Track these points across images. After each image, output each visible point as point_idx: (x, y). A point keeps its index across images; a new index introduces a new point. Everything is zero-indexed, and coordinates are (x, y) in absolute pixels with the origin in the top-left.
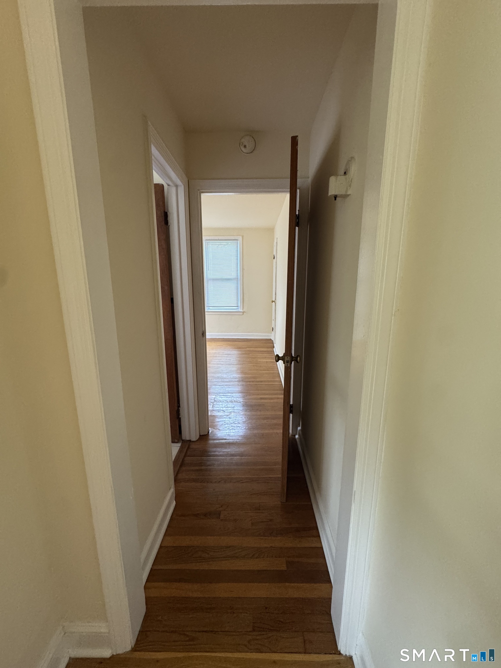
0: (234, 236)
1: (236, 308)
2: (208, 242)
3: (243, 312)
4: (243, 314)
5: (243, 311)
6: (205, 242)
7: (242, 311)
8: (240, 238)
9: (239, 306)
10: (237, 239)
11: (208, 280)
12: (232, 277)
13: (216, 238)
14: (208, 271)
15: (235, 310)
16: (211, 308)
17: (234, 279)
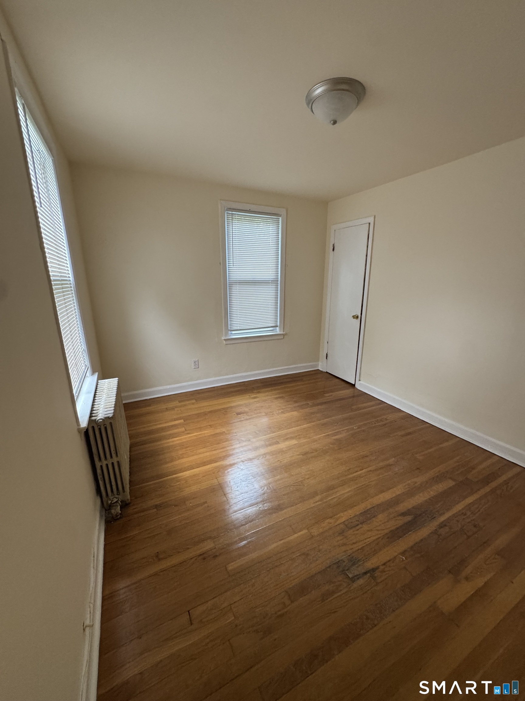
0: (273, 207)
1: (273, 329)
2: (232, 214)
4: (284, 338)
5: (284, 333)
6: (227, 213)
7: (282, 333)
8: (283, 212)
9: (278, 326)
10: (278, 213)
11: (231, 284)
12: (269, 279)
13: (247, 207)
14: (232, 267)
15: (271, 331)
16: (233, 332)
17: (272, 281)
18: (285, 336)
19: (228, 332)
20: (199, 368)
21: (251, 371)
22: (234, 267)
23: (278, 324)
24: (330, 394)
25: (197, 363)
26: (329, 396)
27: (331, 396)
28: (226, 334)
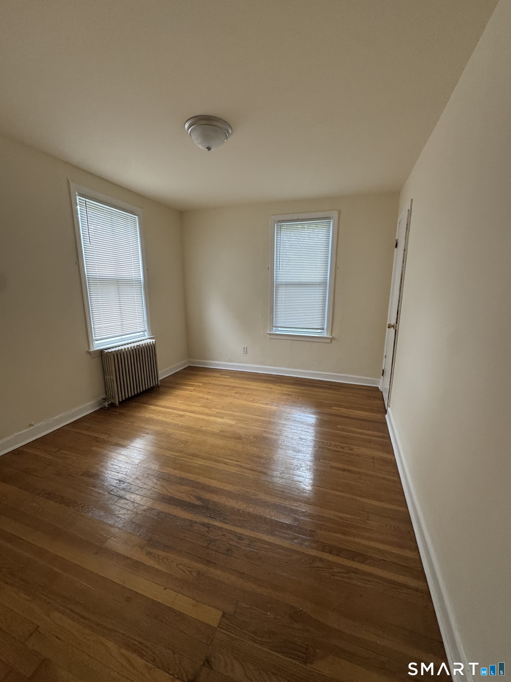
0: (324, 211)
1: (320, 331)
2: (280, 225)
3: (332, 339)
4: (331, 342)
5: (331, 337)
6: (277, 225)
7: (329, 336)
8: (335, 214)
9: (325, 329)
10: (329, 216)
11: (278, 286)
12: (317, 281)
13: (295, 217)
14: (279, 271)
15: (318, 334)
16: (280, 329)
17: (320, 284)
18: (333, 341)
19: (273, 328)
20: (247, 353)
21: (294, 368)
22: (280, 271)
23: (325, 327)
24: (339, 408)
25: (246, 349)
26: (335, 410)
27: (339, 410)
28: (271, 329)
